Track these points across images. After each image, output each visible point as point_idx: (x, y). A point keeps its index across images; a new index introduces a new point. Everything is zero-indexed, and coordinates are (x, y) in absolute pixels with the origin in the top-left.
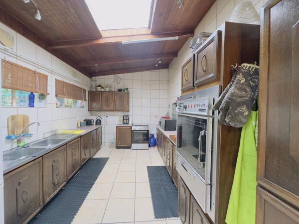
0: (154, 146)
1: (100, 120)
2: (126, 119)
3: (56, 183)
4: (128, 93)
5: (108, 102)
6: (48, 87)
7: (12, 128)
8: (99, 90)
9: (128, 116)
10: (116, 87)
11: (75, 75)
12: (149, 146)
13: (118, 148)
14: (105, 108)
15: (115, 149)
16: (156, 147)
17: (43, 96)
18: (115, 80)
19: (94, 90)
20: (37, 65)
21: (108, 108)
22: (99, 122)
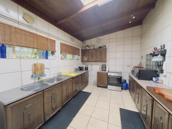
0: (126, 89)
1: (87, 68)
2: (104, 67)
3: (54, 108)
4: (106, 49)
5: (92, 56)
6: (56, 47)
7: (34, 71)
8: (87, 49)
9: (105, 65)
10: (97, 46)
11: (72, 40)
12: (122, 89)
13: (98, 86)
14: (90, 59)
15: (96, 87)
16: (128, 90)
17: (53, 53)
18: (97, 41)
19: (84, 49)
20: (49, 35)
21: (92, 60)
22: (87, 69)
